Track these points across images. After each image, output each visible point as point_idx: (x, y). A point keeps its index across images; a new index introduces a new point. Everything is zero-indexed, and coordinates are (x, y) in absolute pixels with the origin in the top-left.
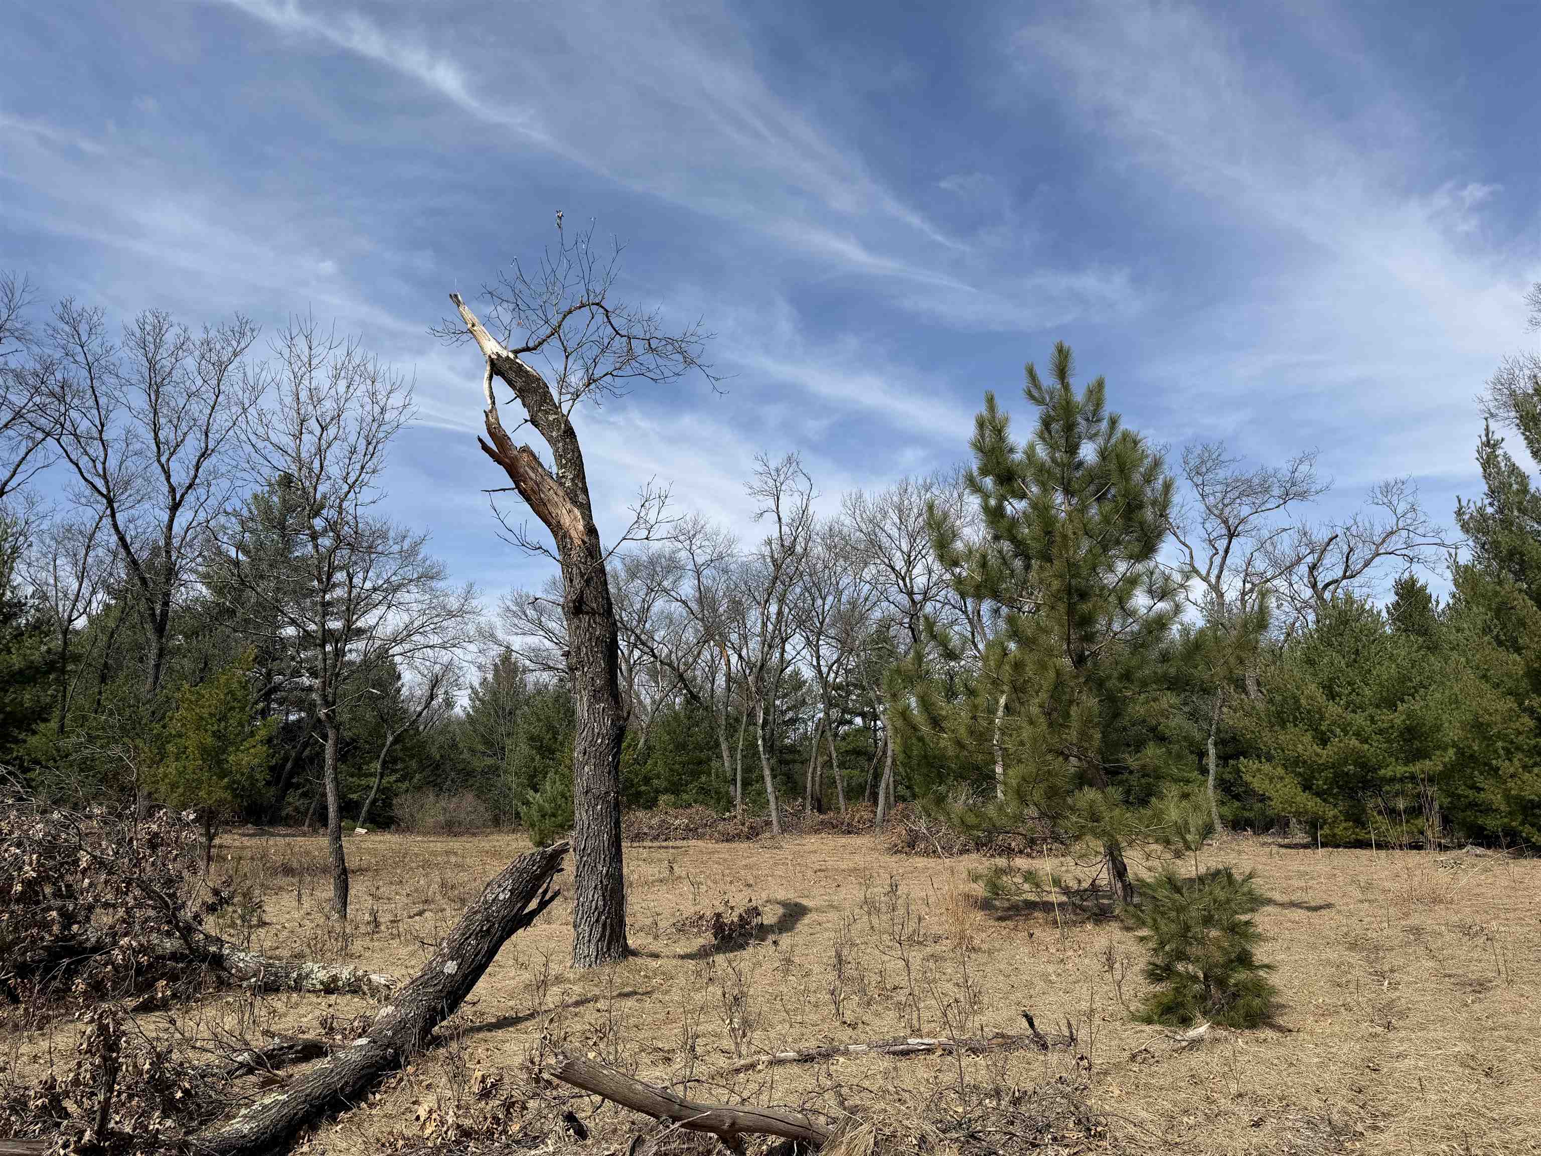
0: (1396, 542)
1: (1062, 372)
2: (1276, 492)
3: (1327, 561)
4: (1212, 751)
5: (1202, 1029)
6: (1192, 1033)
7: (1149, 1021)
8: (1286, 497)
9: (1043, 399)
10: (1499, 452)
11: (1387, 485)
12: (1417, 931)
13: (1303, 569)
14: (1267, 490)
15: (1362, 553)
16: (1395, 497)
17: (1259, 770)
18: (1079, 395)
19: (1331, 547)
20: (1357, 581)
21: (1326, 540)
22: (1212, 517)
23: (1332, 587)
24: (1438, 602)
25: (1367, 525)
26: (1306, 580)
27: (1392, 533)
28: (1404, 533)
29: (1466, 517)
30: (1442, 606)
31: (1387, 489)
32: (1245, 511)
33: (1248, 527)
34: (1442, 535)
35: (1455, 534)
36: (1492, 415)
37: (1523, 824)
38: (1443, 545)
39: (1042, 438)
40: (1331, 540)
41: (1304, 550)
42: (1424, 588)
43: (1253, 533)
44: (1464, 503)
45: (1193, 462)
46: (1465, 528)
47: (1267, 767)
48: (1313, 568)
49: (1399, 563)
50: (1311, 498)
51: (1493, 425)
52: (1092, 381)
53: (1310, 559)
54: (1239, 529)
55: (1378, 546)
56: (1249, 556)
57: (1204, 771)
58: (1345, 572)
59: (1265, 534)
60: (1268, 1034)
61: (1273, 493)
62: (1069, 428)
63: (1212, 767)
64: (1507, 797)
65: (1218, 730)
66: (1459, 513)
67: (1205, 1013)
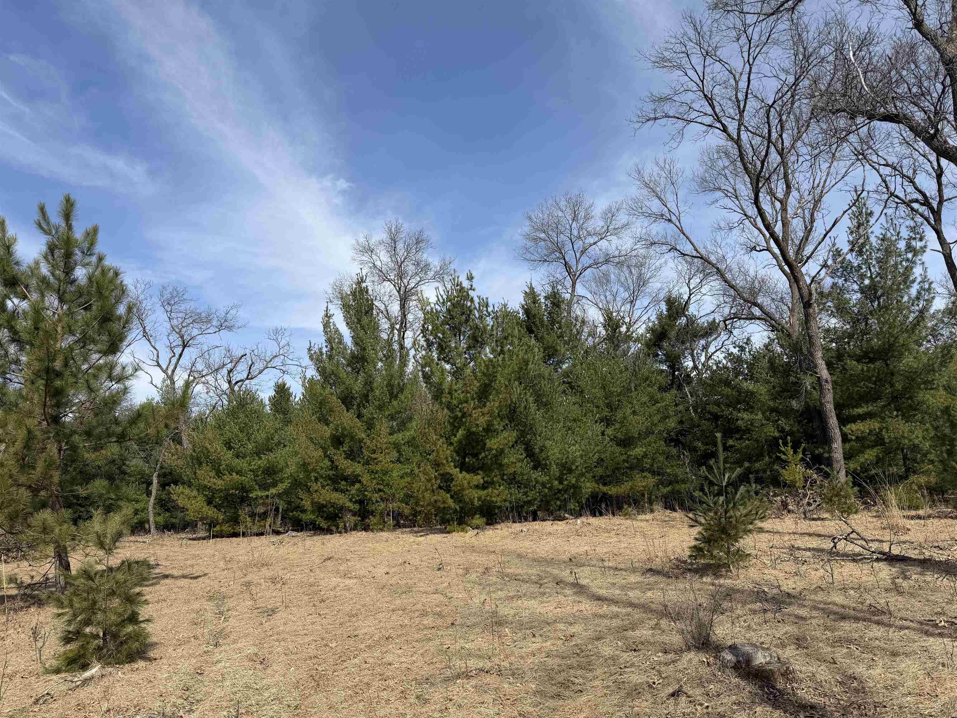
0: (277, 362)
1: (67, 216)
2: (215, 323)
3: (240, 367)
4: (155, 481)
5: (95, 670)
6: (87, 674)
7: (57, 671)
8: (220, 328)
9: (50, 230)
10: (331, 321)
11: (277, 329)
12: (248, 584)
13: (225, 371)
14: (209, 321)
15: (259, 366)
16: (280, 337)
17: (182, 493)
18: (78, 234)
19: (242, 360)
20: (253, 382)
21: (240, 356)
22: (174, 332)
23: (240, 384)
24: (295, 397)
25: (264, 350)
26: (225, 378)
27: (276, 356)
28: (282, 357)
29: (313, 352)
30: (297, 399)
31: (277, 331)
32: (195, 332)
33: (195, 342)
34: (301, 361)
35: (306, 361)
36: (331, 302)
37: (317, 517)
38: (301, 366)
39: (46, 257)
40: (243, 356)
41: (227, 361)
42: (288, 389)
43: (198, 346)
44: (312, 345)
45: (167, 296)
46: (311, 358)
47: (187, 491)
48: (230, 372)
49: (278, 373)
50: (235, 330)
51: (330, 306)
52: (89, 226)
53: (229, 366)
54: (190, 342)
55: (268, 363)
56: (193, 360)
57: (149, 494)
58: (248, 376)
59: (206, 348)
60: (141, 664)
61: (214, 324)
62: (68, 255)
63: (154, 492)
64: (313, 503)
65: (162, 468)
66: (309, 350)
67: (99, 660)
